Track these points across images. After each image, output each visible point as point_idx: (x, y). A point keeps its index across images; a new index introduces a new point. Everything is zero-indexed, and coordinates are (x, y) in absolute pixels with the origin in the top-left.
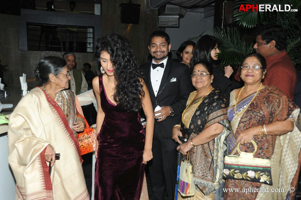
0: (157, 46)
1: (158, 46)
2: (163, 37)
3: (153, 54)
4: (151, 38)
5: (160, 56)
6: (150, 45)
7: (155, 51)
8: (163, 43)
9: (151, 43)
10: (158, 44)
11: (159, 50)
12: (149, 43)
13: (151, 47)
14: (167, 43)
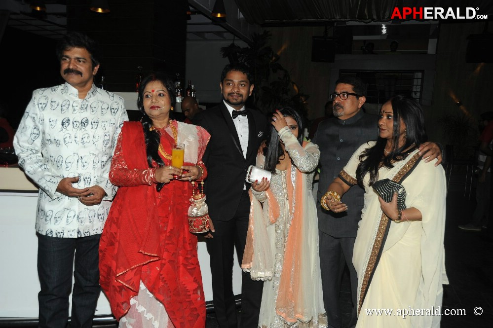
0: (234, 84)
1: (236, 85)
2: (244, 73)
3: (226, 96)
4: (227, 72)
5: (236, 99)
6: (224, 81)
7: (230, 92)
8: (243, 81)
9: (225, 79)
10: (236, 81)
11: (236, 91)
12: (224, 78)
13: (224, 84)
14: (248, 81)
